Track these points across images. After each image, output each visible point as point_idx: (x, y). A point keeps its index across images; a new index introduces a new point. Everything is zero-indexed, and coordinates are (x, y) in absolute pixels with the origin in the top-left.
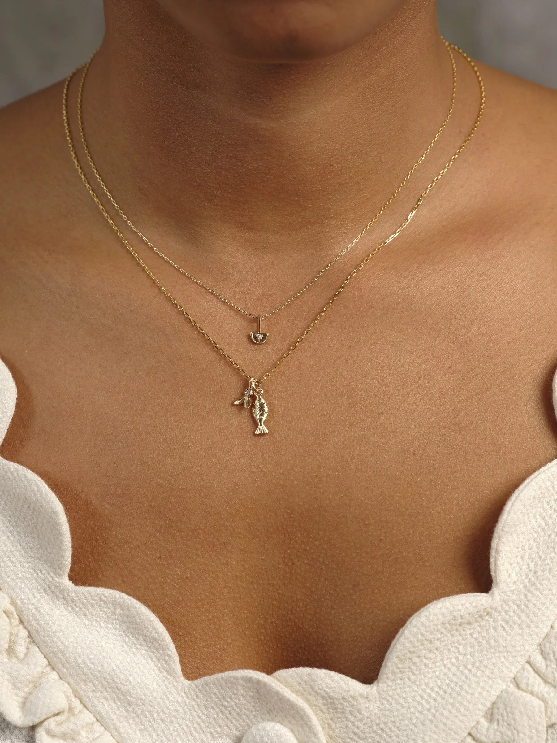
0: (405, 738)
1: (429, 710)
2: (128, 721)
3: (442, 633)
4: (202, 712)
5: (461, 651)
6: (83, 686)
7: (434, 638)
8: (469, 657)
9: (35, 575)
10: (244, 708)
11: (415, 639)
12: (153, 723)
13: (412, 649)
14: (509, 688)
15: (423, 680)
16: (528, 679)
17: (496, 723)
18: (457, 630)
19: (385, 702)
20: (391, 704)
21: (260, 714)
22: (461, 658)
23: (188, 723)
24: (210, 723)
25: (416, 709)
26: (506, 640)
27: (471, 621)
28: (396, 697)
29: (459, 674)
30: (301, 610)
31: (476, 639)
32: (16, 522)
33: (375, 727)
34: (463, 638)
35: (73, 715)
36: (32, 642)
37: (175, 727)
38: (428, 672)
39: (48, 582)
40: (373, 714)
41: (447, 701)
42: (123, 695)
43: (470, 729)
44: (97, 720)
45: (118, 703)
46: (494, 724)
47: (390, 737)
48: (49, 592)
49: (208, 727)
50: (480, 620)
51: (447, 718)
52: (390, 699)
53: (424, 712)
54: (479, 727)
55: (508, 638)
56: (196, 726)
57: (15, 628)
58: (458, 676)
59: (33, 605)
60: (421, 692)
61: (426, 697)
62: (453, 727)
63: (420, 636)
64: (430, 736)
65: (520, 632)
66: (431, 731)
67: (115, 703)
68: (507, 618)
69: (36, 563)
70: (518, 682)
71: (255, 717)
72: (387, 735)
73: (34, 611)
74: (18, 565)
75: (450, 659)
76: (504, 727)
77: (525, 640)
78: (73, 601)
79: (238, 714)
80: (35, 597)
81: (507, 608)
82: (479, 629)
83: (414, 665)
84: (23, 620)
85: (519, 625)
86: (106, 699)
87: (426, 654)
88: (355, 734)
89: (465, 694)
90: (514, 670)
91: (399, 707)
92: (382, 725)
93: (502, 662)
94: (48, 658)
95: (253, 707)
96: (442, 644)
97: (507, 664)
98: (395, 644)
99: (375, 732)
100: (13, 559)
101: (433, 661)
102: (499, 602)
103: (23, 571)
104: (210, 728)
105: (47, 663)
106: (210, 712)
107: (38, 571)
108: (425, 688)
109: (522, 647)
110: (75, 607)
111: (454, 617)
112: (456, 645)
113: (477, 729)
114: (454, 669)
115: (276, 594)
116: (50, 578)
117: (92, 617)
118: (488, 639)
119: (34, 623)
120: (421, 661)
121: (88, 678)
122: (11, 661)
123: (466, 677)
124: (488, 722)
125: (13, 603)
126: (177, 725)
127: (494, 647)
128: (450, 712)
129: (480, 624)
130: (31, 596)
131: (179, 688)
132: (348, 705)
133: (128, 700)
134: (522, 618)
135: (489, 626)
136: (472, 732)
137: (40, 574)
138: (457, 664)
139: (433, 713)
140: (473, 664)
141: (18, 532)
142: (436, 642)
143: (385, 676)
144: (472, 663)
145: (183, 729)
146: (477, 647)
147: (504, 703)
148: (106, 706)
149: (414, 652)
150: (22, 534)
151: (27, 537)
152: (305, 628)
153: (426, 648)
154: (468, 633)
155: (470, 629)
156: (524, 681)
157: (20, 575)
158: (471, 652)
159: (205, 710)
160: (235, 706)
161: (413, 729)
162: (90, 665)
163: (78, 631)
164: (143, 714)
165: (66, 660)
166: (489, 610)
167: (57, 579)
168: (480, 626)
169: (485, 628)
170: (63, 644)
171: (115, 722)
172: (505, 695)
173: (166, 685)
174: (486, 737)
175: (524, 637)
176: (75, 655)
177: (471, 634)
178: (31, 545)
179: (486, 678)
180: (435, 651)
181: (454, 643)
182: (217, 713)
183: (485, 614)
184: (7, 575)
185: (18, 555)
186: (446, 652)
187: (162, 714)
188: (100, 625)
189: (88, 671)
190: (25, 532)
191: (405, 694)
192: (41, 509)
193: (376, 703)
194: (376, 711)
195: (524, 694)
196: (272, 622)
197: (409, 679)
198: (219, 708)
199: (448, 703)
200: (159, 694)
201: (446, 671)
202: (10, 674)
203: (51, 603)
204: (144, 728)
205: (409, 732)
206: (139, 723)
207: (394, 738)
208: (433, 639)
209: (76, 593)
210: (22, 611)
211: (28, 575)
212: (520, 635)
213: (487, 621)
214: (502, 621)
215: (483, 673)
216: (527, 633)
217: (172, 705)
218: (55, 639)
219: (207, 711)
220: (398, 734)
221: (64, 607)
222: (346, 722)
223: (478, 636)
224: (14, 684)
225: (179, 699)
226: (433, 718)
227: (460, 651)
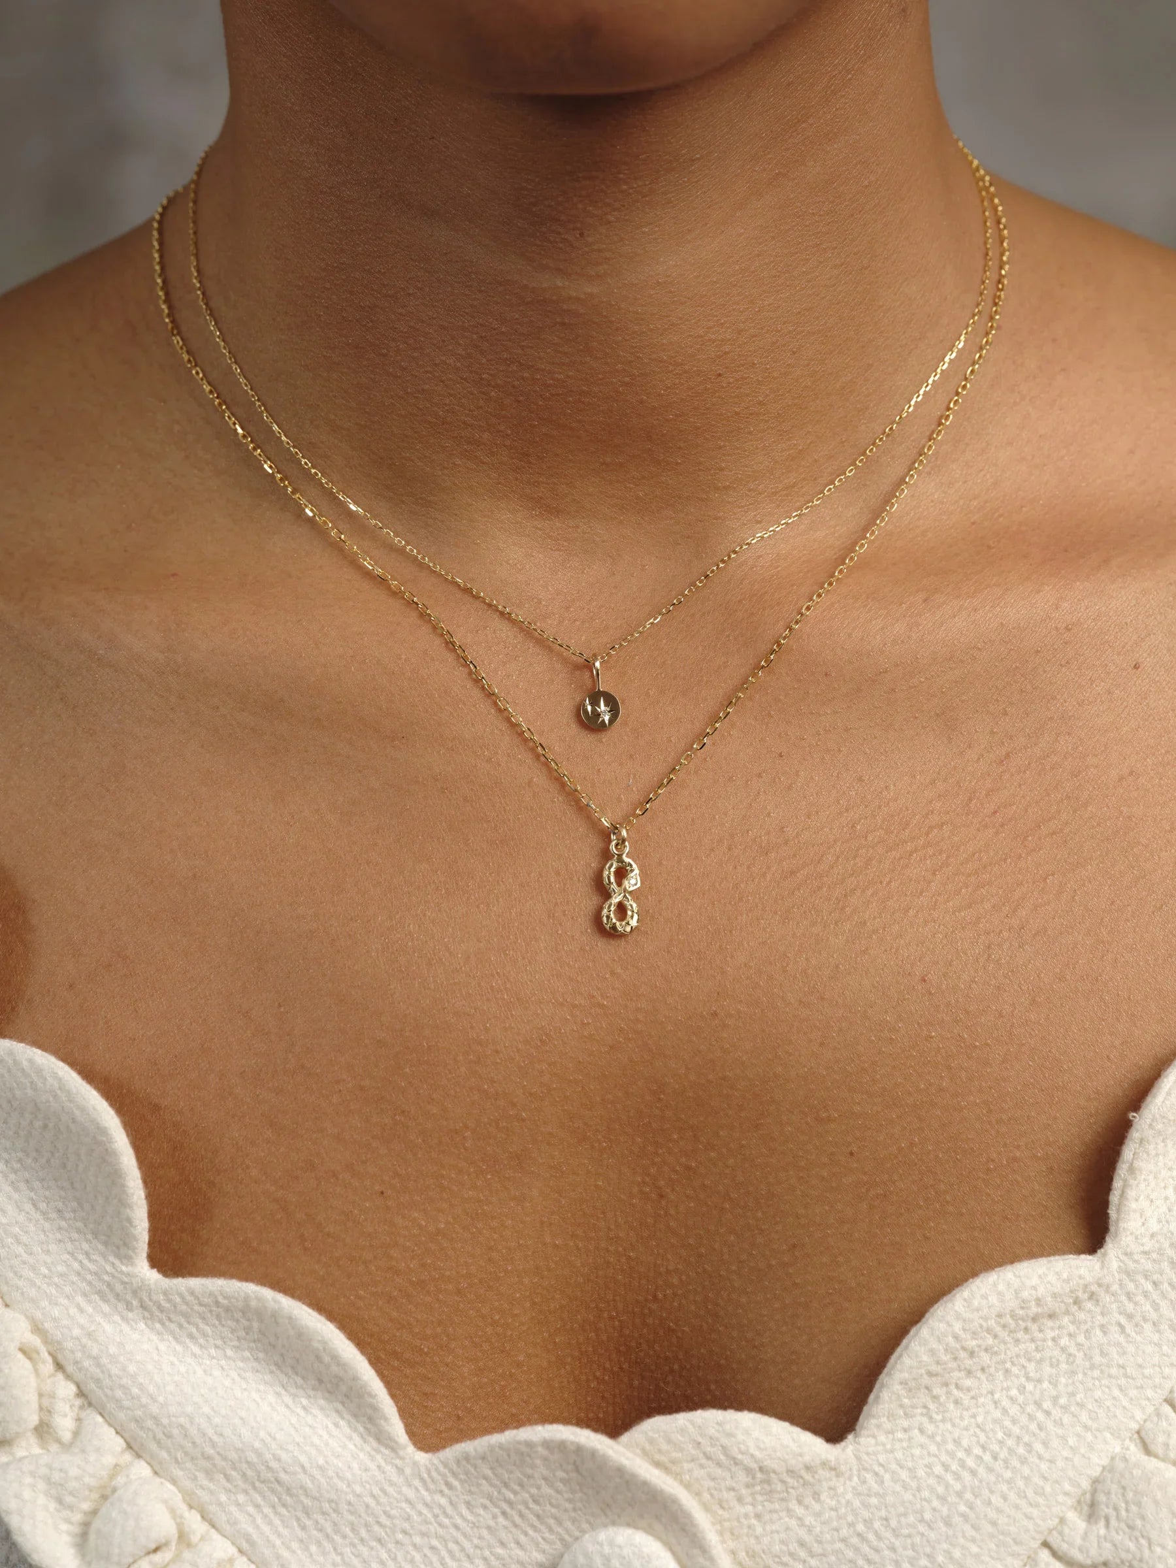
0: (910, 1553)
1: (960, 1494)
2: (307, 1549)
3: (995, 1336)
4: (462, 1516)
5: (1031, 1374)
6: (205, 1482)
7: (979, 1346)
8: (1045, 1385)
9: (76, 1265)
10: (550, 1504)
11: (941, 1347)
12: (360, 1547)
13: (934, 1368)
14: (1128, 1452)
15: (950, 1433)
16: (1169, 1435)
17: (1102, 1523)
18: (1026, 1330)
19: (868, 1476)
20: (882, 1482)
21: (585, 1515)
22: (1030, 1387)
23: (435, 1542)
24: (480, 1538)
25: (932, 1490)
26: (1124, 1353)
27: (1057, 1310)
28: (894, 1466)
29: (1024, 1420)
30: (675, 1294)
31: (1063, 1349)
32: (20, 1161)
33: (844, 1531)
34: (1037, 1348)
35: (189, 1545)
36: (86, 1405)
37: (408, 1552)
38: (962, 1418)
39: (106, 1278)
40: (843, 1501)
41: (998, 1476)
42: (291, 1495)
43: (1046, 1533)
44: (240, 1551)
45: (283, 1511)
46: (1098, 1526)
47: (877, 1551)
48: (111, 1297)
49: (477, 1547)
50: (1074, 1308)
51: (999, 1511)
52: (881, 1471)
53: (949, 1499)
54: (1066, 1531)
55: (1131, 1349)
56: (451, 1545)
57: (48, 1381)
58: (1021, 1424)
59: (82, 1327)
60: (944, 1458)
61: (954, 1467)
62: (1011, 1528)
63: (951, 1340)
64: (963, 1547)
65: (1156, 1338)
66: (964, 1536)
67: (276, 1513)
68: (1130, 1307)
69: (75, 1240)
70: (1148, 1441)
71: (574, 1521)
72: (870, 1547)
73: (84, 1340)
74: (37, 1249)
75: (1008, 1389)
76: (1121, 1533)
77: (1164, 1355)
78: (161, 1309)
79: (538, 1516)
80: (81, 1310)
81: (1131, 1286)
82: (1072, 1328)
83: (933, 1402)
84: (63, 1362)
85: (1154, 1324)
86: (257, 1506)
87: (959, 1379)
88: (802, 1544)
89: (1037, 1461)
90: (1139, 1416)
91: (898, 1488)
92: (860, 1527)
93: (1114, 1398)
94: (124, 1434)
95: (570, 1501)
96: (995, 1359)
97: (1125, 1403)
98: (900, 1356)
99: (844, 1540)
100: (24, 1238)
101: (972, 1393)
102: (1116, 1274)
103: (49, 1260)
104: (481, 1549)
105: (124, 1445)
106: (479, 1515)
107: (81, 1257)
108: (954, 1448)
109: (1157, 1369)
110: (167, 1323)
111: (1023, 1301)
112: (1023, 1361)
113: (1061, 1534)
114: (1014, 1410)
115: (623, 1260)
116: (109, 1268)
117: (207, 1340)
118: (1089, 1349)
119: (86, 1363)
120: (948, 1393)
121: (215, 1465)
122: (48, 1450)
123: (1040, 1428)
124: (1083, 1521)
125: (38, 1329)
126: (410, 1548)
127: (1100, 1366)
128: (1005, 1498)
129: (1075, 1319)
130: (73, 1311)
131: (408, 1471)
132: (796, 1484)
133: (302, 1503)
134: (1161, 1309)
135: (1093, 1322)
136: (1050, 1540)
137: (86, 1262)
138: (1021, 1399)
139: (968, 1500)
140: (1055, 1399)
141: (27, 1181)
142: (982, 1354)
143: (873, 1421)
144: (1053, 1397)
145: (425, 1555)
146: (1064, 1366)
147: (1119, 1482)
148: (259, 1521)
149: (937, 1375)
150: (37, 1184)
151: (48, 1188)
152: (684, 1330)
153: (963, 1368)
154: (1049, 1337)
155: (1052, 1329)
156: (1161, 1439)
157: (44, 1270)
158: (1050, 1376)
159: (468, 1512)
160: (530, 1501)
161: (926, 1534)
162: (215, 1438)
163: (183, 1369)
164: (337, 1531)
165: (164, 1433)
166: (1094, 1288)
167: (124, 1268)
168: (1073, 1323)
169: (1084, 1327)
170: (154, 1400)
171: (280, 1551)
172: (1120, 1465)
173: (379, 1467)
174: (1080, 1550)
175: (1162, 1350)
176: (182, 1420)
177: (1053, 1339)
178: (60, 1205)
179: (1079, 1429)
180: (979, 1374)
181: (1018, 1356)
182: (495, 1517)
183: (1086, 1296)
184: (15, 1273)
185: (33, 1229)
186: (1000, 1375)
187: (376, 1528)
188: (226, 1356)
189: (212, 1451)
190: (43, 1180)
191: (913, 1460)
192: (72, 1126)
193: (850, 1479)
194: (849, 1496)
195: (1162, 1465)
196: (611, 1318)
197: (922, 1431)
198: (496, 1506)
199: (1000, 1479)
200: (368, 1486)
201: (997, 1414)
202: (48, 1480)
203: (117, 1318)
204: (343, 1559)
205: (918, 1540)
206: (332, 1550)
207: (887, 1552)
208: (976, 1349)
209: (165, 1293)
210: (59, 1343)
211: (61, 1268)
212: (1155, 1344)
213: (1089, 1311)
214: (1120, 1313)
215: (1075, 1419)
216: (1168, 1341)
217: (397, 1507)
218: (135, 1391)
219: (472, 1513)
220: (893, 1543)
221: (146, 1324)
222: (787, 1519)
223: (1067, 1343)
224: (60, 1501)
225: (411, 1494)
226: (968, 1510)
227: (1028, 1373)
